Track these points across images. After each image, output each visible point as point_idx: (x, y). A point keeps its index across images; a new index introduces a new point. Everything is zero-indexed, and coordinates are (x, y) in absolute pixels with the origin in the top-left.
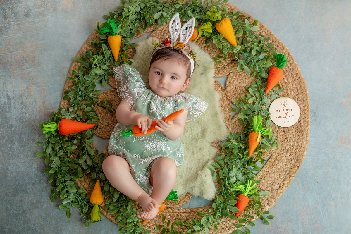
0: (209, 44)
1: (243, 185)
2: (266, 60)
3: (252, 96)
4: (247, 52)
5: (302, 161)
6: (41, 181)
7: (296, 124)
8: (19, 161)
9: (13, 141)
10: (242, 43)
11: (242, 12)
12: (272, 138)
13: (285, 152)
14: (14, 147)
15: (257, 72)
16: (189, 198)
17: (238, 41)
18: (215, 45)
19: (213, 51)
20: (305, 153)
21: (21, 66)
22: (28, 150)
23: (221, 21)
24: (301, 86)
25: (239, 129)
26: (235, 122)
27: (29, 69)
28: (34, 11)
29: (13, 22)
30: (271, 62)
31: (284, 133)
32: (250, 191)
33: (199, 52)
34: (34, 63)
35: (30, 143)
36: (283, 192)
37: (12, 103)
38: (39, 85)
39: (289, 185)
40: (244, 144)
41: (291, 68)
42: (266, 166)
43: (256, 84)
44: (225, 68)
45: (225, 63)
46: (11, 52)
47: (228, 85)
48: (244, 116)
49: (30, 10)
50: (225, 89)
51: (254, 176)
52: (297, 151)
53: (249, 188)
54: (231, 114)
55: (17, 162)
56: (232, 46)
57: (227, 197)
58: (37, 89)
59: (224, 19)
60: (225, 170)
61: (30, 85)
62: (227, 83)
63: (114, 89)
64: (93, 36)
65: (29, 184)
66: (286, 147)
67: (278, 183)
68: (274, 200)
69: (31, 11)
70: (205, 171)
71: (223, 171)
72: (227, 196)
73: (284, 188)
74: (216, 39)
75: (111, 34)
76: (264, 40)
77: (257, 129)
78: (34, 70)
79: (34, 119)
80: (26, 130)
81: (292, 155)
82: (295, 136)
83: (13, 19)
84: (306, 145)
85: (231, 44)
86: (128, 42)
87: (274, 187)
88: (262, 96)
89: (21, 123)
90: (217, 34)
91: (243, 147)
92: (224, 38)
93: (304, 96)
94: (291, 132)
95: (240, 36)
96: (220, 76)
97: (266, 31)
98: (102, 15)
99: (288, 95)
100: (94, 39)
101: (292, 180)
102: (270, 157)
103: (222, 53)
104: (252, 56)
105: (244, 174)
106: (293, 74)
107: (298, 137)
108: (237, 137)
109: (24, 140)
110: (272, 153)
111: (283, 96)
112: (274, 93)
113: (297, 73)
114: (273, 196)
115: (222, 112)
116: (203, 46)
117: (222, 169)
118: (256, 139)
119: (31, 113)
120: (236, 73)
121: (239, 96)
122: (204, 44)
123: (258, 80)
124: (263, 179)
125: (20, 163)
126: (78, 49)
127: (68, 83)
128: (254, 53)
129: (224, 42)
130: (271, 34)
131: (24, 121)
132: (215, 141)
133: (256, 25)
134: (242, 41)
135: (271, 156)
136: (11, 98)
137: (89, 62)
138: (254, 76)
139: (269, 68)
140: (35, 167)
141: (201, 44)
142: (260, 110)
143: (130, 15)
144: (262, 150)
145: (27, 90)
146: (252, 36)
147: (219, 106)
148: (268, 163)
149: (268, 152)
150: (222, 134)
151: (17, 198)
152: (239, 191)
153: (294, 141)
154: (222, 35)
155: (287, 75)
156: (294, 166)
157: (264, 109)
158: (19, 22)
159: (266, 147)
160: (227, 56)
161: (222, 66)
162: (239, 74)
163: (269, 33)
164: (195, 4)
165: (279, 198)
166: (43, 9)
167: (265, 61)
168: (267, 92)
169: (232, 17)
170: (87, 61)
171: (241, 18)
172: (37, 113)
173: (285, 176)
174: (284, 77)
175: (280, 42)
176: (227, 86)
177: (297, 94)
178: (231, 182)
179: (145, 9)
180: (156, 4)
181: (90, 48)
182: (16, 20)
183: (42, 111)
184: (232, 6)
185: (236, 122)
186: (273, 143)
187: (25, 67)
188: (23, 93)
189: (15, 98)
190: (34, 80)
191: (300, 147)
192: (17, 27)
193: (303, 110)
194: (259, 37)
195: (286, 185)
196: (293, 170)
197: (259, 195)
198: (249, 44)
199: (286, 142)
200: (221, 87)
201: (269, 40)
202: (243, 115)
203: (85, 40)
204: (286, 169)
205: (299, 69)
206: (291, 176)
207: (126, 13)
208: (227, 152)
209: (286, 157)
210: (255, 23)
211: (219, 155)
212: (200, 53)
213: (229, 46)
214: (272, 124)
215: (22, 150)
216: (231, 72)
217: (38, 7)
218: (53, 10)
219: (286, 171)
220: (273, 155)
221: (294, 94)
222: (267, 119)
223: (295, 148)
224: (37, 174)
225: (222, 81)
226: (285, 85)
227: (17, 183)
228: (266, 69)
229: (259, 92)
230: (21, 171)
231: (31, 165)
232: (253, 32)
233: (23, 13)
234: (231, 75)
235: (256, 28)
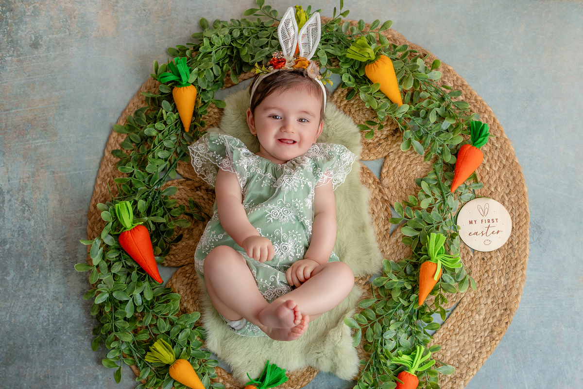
0: (352, 102)
1: (409, 354)
2: (454, 131)
3: (427, 196)
4: (419, 117)
5: (514, 313)
6: (53, 339)
7: (504, 246)
8: (16, 304)
9: (6, 268)
10: (412, 100)
11: (412, 44)
12: (460, 272)
13: (484, 295)
14: (9, 278)
15: (437, 152)
16: (312, 376)
17: (404, 96)
18: (363, 102)
19: (361, 113)
20: (519, 299)
21: (23, 136)
22: (32, 284)
23: (376, 62)
24: (514, 179)
25: (403, 254)
26: (397, 240)
27: (37, 141)
28: (48, 39)
29: (11, 57)
30: (462, 135)
31: (482, 261)
32: (421, 366)
33: (334, 116)
34: (45, 130)
35: (36, 272)
36: (479, 367)
37: (6, 201)
38: (53, 170)
39: (489, 355)
40: (412, 281)
41: (498, 146)
42: (449, 320)
43: (436, 173)
44: (380, 144)
45: (380, 135)
46: (7, 110)
47: (386, 174)
48: (412, 232)
49: (39, 37)
50: (379, 182)
51: (429, 338)
52: (506, 294)
53: (418, 361)
54: (389, 227)
55: (12, 305)
56: (393, 105)
57: (379, 376)
58: (50, 176)
59: (380, 58)
60: (376, 328)
61: (38, 170)
62: (384, 171)
63: (184, 180)
64: (148, 84)
65: (33, 344)
66: (486, 287)
67: (470, 352)
68: (463, 381)
69: (41, 38)
70: (340, 329)
71: (373, 329)
72: (380, 374)
73: (481, 360)
74: (366, 92)
75: (180, 84)
76: (451, 95)
77: (435, 257)
78: (46, 143)
79: (43, 231)
80: (30, 249)
81: (495, 301)
82: (502, 267)
83: (11, 53)
84: (521, 283)
85: (392, 102)
86: (209, 98)
87: (463, 359)
88: (445, 196)
89: (20, 237)
90: (366, 84)
91: (409, 288)
92: (379, 91)
93: (520, 196)
94: (495, 260)
95: (408, 89)
96: (371, 158)
97: (455, 78)
98: (166, 47)
99: (490, 194)
100: (150, 88)
101: (495, 346)
102: (457, 305)
103: (377, 117)
104: (428, 125)
105: (410, 334)
106: (501, 156)
107: (508, 270)
108: (399, 268)
109: (26, 268)
110: (462, 297)
111: (483, 195)
112: (467, 190)
113: (508, 155)
114: (462, 374)
115: (374, 223)
116: (342, 104)
117: (372, 326)
118: (433, 274)
119: (39, 219)
120: (400, 154)
121: (404, 195)
122: (344, 100)
123: (437, 167)
124: (444, 343)
125: (18, 307)
126: (122, 106)
127: (104, 167)
128: (432, 118)
129: (380, 99)
130: (463, 85)
131: (27, 233)
132: (360, 275)
133: (437, 69)
134: (412, 97)
135: (460, 302)
136: (4, 192)
137: (140, 133)
138: (431, 160)
139: (458, 145)
140: (43, 316)
141: (339, 100)
142: (441, 222)
143: (214, 52)
144: (442, 292)
145: (32, 178)
146: (429, 88)
147: (369, 213)
148: (454, 315)
149: (454, 296)
150: (373, 262)
151: (12, 370)
152: (401, 365)
153: (500, 277)
154: (378, 84)
155: (490, 158)
156: (500, 321)
157: (447, 220)
158: (21, 58)
159: (450, 288)
160: (385, 124)
161: (376, 140)
162: (404, 155)
163: (459, 82)
164: (330, 29)
165: (471, 378)
166: (63, 35)
167: (451, 134)
168: (454, 190)
169: (394, 53)
170: (136, 131)
171: (411, 55)
172: (50, 219)
173: (483, 339)
174: (485, 161)
175: (478, 98)
176: (383, 176)
177: (507, 192)
178: (386, 350)
179: (241, 40)
180: (261, 31)
181: (143, 104)
182: (15, 54)
183: (57, 216)
184: (394, 33)
185: (399, 240)
186: (462, 281)
187: (31, 137)
188: (25, 183)
189: (10, 193)
190: (46, 160)
191: (511, 287)
192: (16, 67)
193: (517, 221)
194: (442, 90)
195: (484, 355)
196: (498, 329)
197: (435, 374)
198: (424, 104)
199: (486, 278)
200: (372, 179)
201: (459, 95)
202: (411, 230)
203: (134, 91)
204: (486, 327)
205: (512, 148)
206: (494, 339)
207: (205, 48)
208: (381, 295)
209: (485, 304)
210: (434, 65)
211: (367, 299)
212: (337, 117)
213: (389, 105)
214: (462, 245)
215: (22, 284)
216: (392, 152)
217: (54, 32)
218: (81, 38)
219: (485, 330)
220: (462, 301)
221: (501, 192)
222: (453, 237)
223: (501, 289)
224: (47, 327)
225: (374, 166)
226: (486, 177)
227: (11, 342)
228: (453, 147)
229: (440, 188)
230: (19, 321)
231: (37, 311)
232: (431, 80)
233: (28, 41)
234: (392, 156)
235: (436, 75)
